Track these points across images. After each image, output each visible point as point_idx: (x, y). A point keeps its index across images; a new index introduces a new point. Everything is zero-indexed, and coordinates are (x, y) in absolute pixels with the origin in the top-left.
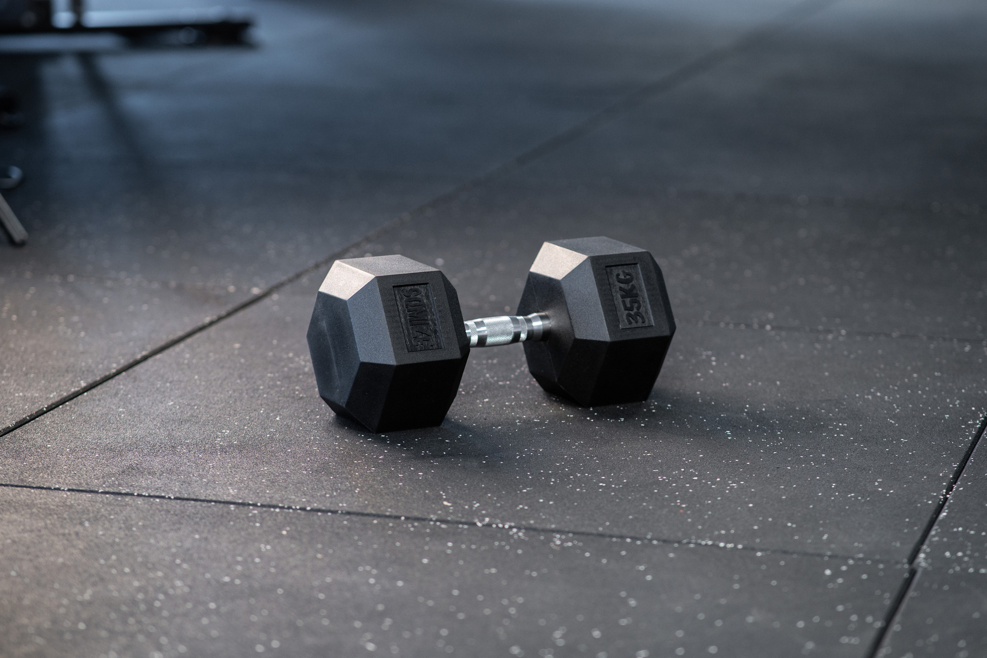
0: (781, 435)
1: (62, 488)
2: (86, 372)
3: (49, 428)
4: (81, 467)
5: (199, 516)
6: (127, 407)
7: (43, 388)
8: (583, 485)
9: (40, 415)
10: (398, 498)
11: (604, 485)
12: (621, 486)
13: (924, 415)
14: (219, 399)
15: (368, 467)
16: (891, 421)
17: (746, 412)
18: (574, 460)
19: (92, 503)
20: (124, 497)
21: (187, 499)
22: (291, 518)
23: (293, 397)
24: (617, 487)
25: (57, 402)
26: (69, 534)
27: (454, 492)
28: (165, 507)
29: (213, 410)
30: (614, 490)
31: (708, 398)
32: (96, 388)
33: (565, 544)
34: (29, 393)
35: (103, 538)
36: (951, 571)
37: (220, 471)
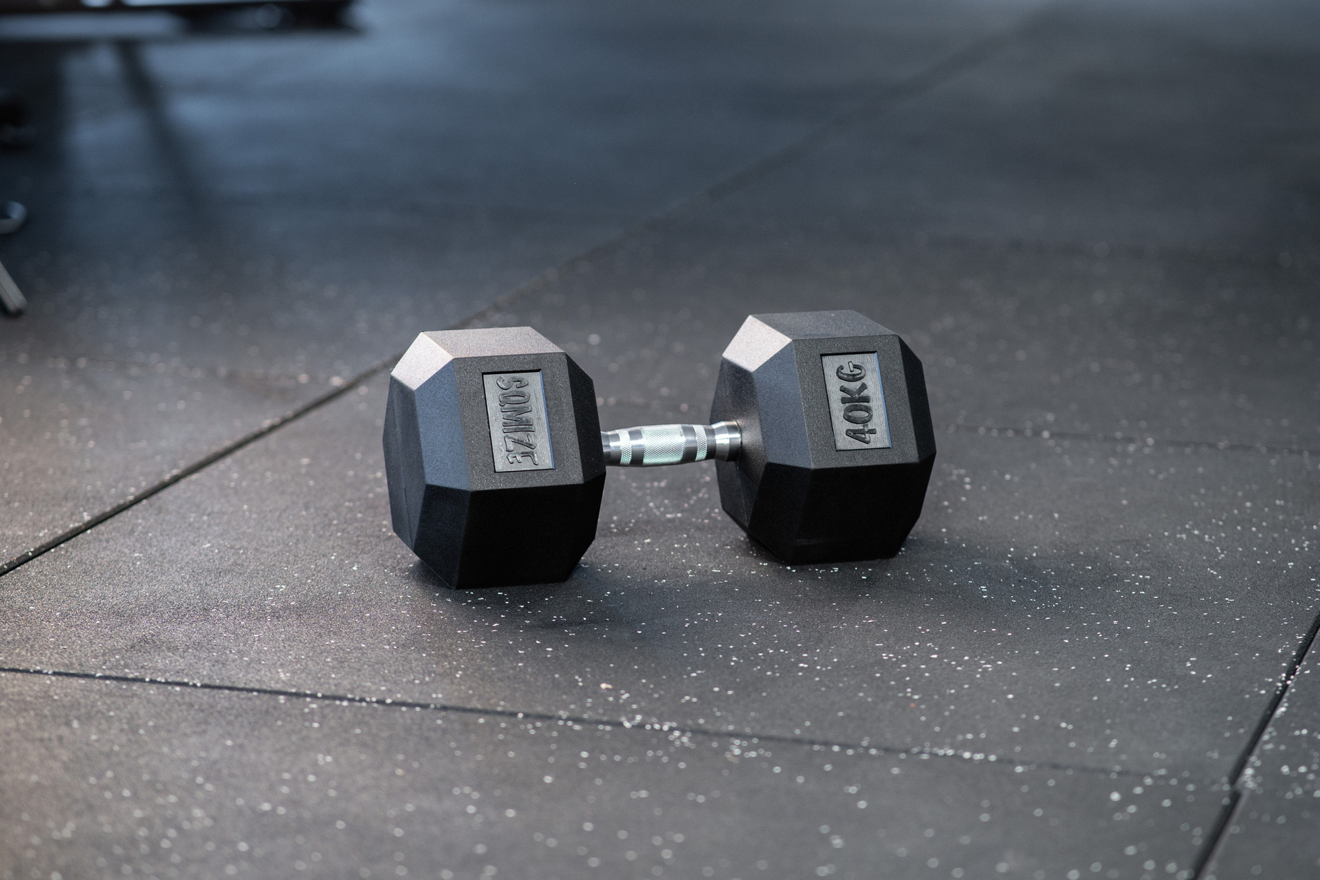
0: (1057, 593)
1: (45, 671)
2: (92, 500)
3: (35, 581)
4: (73, 639)
5: (235, 712)
6: (146, 550)
7: (30, 523)
8: (776, 666)
9: (23, 563)
10: (516, 685)
11: (806, 666)
12: (829, 668)
13: (1258, 562)
14: (275, 539)
15: (475, 639)
16: (1212, 571)
17: (1010, 559)
18: (766, 628)
19: (85, 693)
20: (131, 684)
21: (220, 688)
22: (363, 715)
23: (379, 537)
24: (824, 669)
25: (48, 544)
26: (50, 740)
27: (594, 676)
28: (187, 699)
29: (265, 555)
30: (819, 673)
31: (958, 538)
32: (104, 523)
33: (747, 753)
34: (9, 530)
35: (97, 745)
36: (1289, 795)
37: (268, 646)
